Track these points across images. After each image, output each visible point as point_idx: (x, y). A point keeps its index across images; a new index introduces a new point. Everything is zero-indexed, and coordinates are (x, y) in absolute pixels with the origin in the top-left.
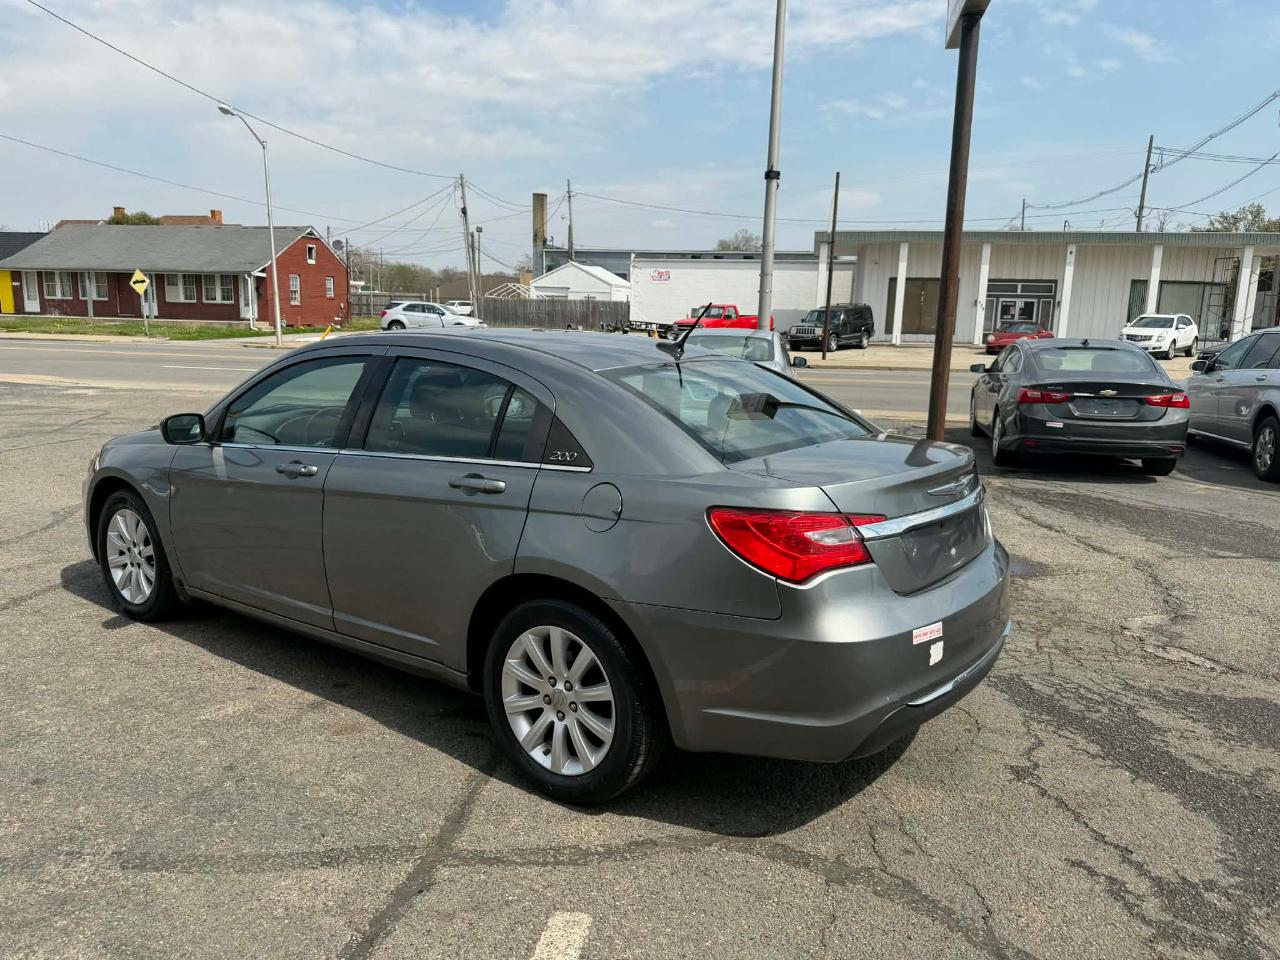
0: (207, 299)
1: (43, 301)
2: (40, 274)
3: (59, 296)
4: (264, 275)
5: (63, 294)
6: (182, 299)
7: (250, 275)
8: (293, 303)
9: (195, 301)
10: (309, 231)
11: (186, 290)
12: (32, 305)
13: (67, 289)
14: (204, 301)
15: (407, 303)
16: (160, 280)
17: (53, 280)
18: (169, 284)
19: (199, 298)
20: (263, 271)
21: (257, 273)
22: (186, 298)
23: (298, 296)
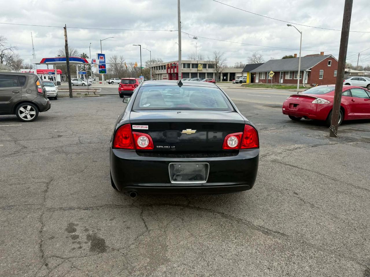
0: (295, 78)
1: (259, 79)
2: (259, 73)
3: (262, 79)
4: (310, 71)
5: (264, 78)
6: (289, 79)
7: (305, 71)
8: (320, 79)
9: (292, 79)
10: (330, 56)
11: (290, 76)
12: (257, 81)
13: (265, 76)
14: (294, 79)
15: (352, 77)
16: (285, 73)
17: (262, 75)
18: (286, 74)
19: (293, 78)
20: (310, 69)
21: (308, 70)
22: (290, 78)
23: (322, 77)
